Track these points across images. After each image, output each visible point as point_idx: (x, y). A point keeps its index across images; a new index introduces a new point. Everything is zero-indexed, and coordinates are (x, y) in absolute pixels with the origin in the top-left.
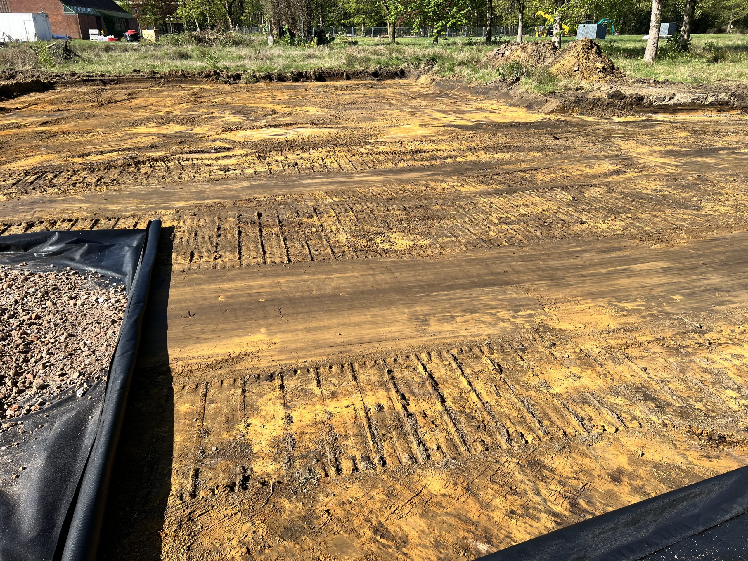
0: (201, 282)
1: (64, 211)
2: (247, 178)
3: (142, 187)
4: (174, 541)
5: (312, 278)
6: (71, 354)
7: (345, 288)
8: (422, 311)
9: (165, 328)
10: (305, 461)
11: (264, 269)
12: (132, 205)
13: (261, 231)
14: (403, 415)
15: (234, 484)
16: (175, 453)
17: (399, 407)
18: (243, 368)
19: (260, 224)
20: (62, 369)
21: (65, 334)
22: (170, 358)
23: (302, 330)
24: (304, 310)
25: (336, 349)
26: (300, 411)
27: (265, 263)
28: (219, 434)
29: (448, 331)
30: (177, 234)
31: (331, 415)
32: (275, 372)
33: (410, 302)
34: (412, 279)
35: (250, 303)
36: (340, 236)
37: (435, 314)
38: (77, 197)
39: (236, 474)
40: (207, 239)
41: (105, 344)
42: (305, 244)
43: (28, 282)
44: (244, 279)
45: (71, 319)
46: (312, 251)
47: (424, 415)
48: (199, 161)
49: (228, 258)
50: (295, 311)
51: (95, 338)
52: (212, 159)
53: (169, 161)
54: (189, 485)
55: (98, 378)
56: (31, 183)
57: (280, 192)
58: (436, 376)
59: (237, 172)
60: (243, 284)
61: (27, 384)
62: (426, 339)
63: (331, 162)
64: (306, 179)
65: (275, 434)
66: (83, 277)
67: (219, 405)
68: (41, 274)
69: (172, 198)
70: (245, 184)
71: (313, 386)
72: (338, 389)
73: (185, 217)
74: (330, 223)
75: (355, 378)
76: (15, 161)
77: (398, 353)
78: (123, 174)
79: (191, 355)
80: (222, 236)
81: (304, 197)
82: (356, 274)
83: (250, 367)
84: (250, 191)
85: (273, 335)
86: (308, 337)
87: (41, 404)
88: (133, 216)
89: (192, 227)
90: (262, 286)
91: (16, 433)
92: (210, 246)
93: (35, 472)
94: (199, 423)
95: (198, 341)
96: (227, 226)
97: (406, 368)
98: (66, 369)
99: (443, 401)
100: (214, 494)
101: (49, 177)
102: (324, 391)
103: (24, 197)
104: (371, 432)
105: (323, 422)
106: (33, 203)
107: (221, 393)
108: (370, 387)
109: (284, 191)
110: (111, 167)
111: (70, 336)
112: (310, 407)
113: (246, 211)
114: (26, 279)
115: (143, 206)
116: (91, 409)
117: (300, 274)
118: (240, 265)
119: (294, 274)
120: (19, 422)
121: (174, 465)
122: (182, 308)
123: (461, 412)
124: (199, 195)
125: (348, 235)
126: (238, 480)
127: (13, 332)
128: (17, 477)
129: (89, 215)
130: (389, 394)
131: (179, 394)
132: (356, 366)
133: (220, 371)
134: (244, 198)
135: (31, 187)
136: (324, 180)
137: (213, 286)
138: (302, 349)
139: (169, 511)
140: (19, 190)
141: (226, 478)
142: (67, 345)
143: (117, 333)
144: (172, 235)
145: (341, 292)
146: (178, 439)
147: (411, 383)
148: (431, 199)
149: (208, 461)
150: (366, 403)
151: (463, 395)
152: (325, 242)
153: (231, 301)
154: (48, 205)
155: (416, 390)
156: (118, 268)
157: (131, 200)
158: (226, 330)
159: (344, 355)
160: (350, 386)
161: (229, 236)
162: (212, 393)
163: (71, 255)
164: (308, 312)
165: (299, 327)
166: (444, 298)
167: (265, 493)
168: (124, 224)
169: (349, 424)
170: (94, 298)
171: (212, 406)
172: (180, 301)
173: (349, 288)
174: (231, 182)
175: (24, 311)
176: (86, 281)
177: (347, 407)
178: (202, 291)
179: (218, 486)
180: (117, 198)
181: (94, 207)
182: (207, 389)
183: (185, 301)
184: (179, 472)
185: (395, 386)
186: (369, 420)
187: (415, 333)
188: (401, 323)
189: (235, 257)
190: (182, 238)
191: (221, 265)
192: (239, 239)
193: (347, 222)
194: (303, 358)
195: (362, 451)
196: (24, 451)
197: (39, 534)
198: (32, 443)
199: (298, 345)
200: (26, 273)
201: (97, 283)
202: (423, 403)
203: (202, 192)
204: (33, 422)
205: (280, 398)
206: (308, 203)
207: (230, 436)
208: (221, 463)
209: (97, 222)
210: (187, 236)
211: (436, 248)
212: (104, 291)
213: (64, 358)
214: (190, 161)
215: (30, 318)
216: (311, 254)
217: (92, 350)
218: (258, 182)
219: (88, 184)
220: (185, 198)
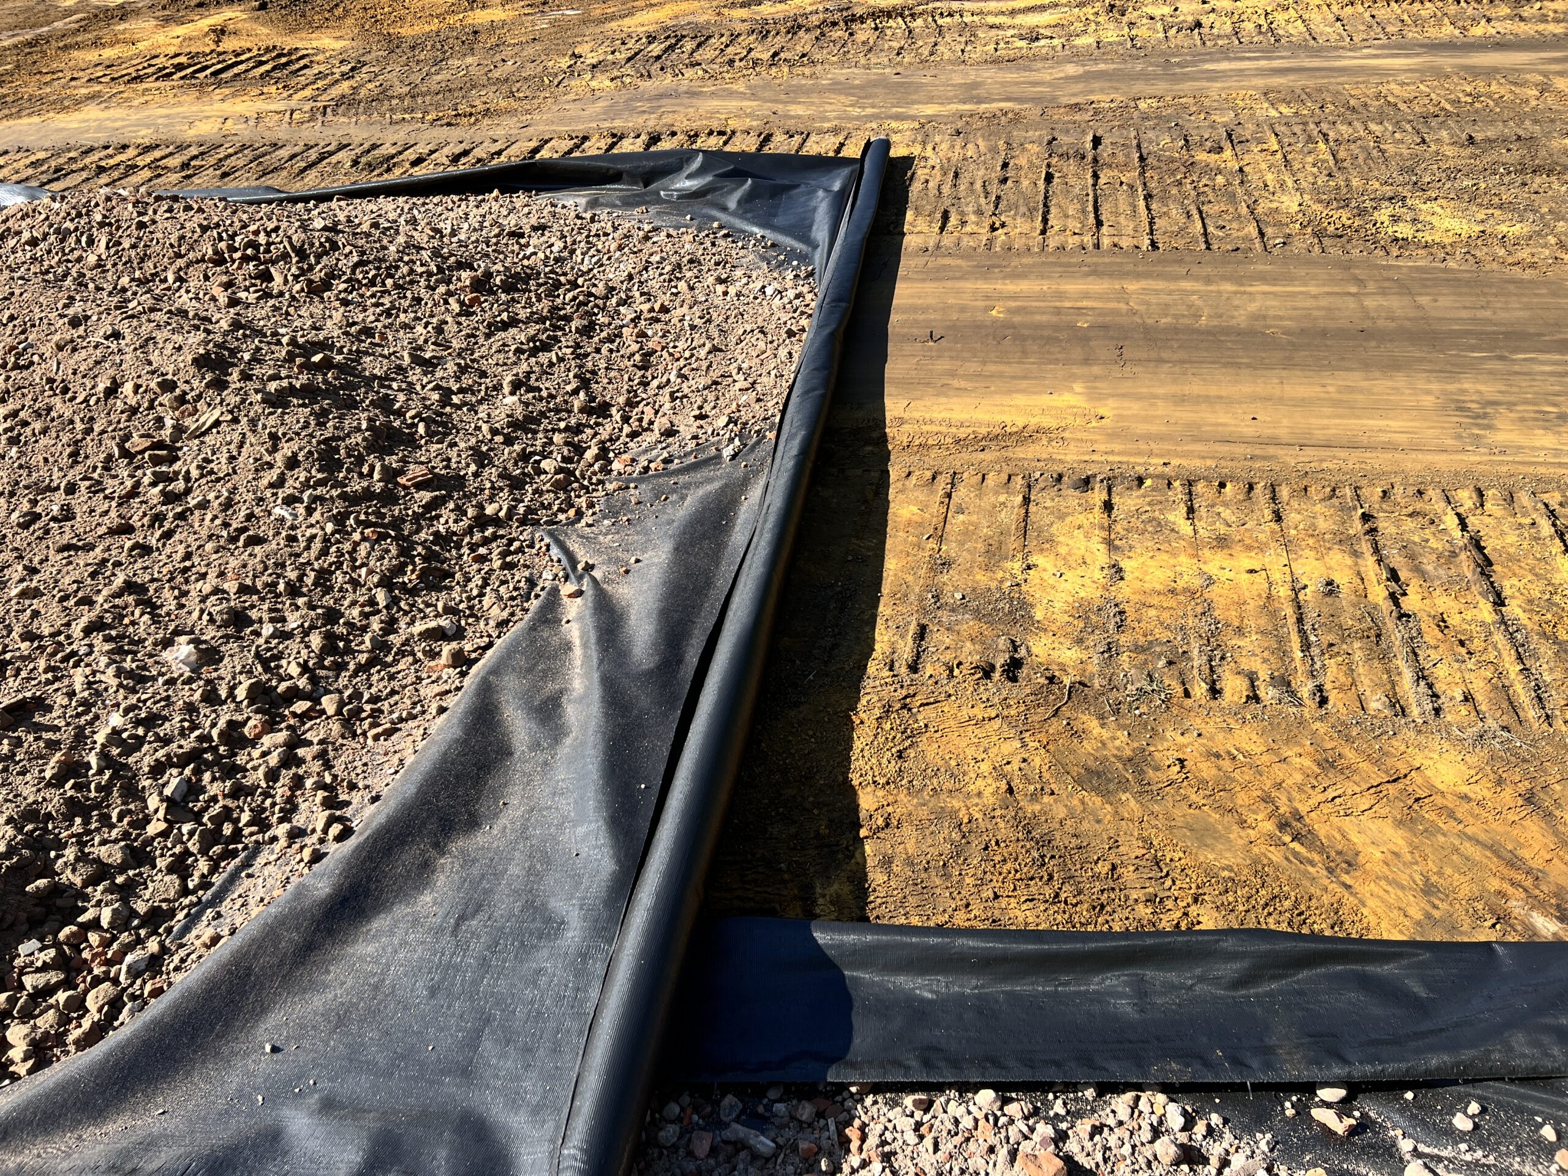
0: (958, 274)
1: (712, 114)
2: (1077, 56)
3: (854, 70)
4: (876, 736)
5: (1203, 288)
6: (716, 383)
7: (1281, 318)
8: (1478, 392)
9: (883, 358)
10: (1142, 657)
11: (1095, 260)
12: (836, 107)
13: (1096, 176)
14: (1386, 613)
15: (992, 667)
16: (886, 589)
17: (1378, 594)
18: (1030, 456)
19: (1095, 160)
20: (700, 408)
21: (708, 346)
22: (888, 415)
23: (1165, 398)
24: (1176, 357)
25: (1239, 450)
26: (1141, 560)
27: (1097, 246)
28: (969, 571)
29: (1543, 448)
30: (919, 172)
31: (1210, 581)
32: (1095, 476)
33: (1449, 368)
34: (1464, 314)
35: (1056, 328)
36: (1284, 198)
37: (1515, 405)
38: (734, 87)
39: (997, 650)
40: (978, 185)
41: (773, 373)
42: (1194, 212)
43: (649, 244)
44: (1049, 277)
45: (717, 319)
46: (1210, 229)
47: (1442, 623)
48: (976, 18)
49: (1018, 230)
50: (1153, 355)
51: (758, 361)
52: (1003, 13)
53: (913, 15)
54: (908, 649)
55: (758, 432)
56: (658, 58)
57: (1150, 90)
58: (1490, 545)
59: (1056, 42)
60: (1045, 286)
61: (645, 424)
62: (1478, 458)
63: (1288, 21)
64: (1218, 61)
65: (1082, 594)
66: (740, 244)
67: (974, 518)
68: (672, 231)
69: (915, 97)
70: (1071, 69)
71: (1177, 517)
72: (1234, 533)
73: (937, 139)
74: (1264, 166)
75: (1278, 518)
76: (630, 14)
77: (1397, 480)
78: (820, 43)
79: (927, 416)
80: (1009, 182)
81: (1207, 102)
82: (1313, 290)
83: (1044, 456)
84: (1080, 86)
85: (1100, 399)
86: (1178, 414)
87: (666, 461)
88: (836, 131)
89: (949, 160)
90: (1086, 296)
91: (625, 503)
92: (982, 201)
93: (654, 570)
94: (932, 544)
95: (944, 390)
96: (1022, 161)
97: (1410, 515)
98: (707, 408)
99: (1499, 602)
100: (951, 676)
101: (689, 45)
102: (1201, 531)
103: (646, 85)
104: (1302, 632)
105: (1192, 593)
106: (661, 96)
107: (979, 496)
108: (1311, 541)
109: (1161, 87)
110: (800, 27)
111: (715, 349)
112: (1165, 556)
113: (1068, 131)
114: (647, 238)
115: (856, 111)
116: (745, 483)
117: (1177, 278)
118: (1044, 246)
119: (1161, 276)
120: (632, 485)
121: (881, 608)
122: (916, 321)
123: (1544, 635)
124: (971, 92)
125: (1306, 197)
126: (1000, 661)
127: (624, 330)
128: (627, 572)
129: (755, 123)
130: (1356, 564)
131: (899, 485)
132: (1284, 492)
133: (981, 456)
134: (1065, 100)
135: (658, 65)
136: (1263, 63)
137: (983, 286)
138: (1161, 438)
139: (868, 684)
140: (637, 71)
141: (977, 652)
142: (710, 366)
143: (796, 356)
144: (909, 174)
145: (1269, 327)
146: (892, 565)
147: (1418, 549)
149: (944, 616)
150: (1298, 572)
151: (1557, 598)
152: (1244, 210)
153: (1017, 319)
154: (686, 101)
155: (1429, 568)
156: (802, 231)
157: (834, 98)
158: (1000, 376)
159: (1257, 465)
160: (1263, 532)
161: (1025, 183)
162: (961, 494)
163: (721, 200)
164: (1183, 362)
165: (1161, 391)
166: (1547, 368)
167: (1052, 697)
168: (820, 146)
169: (1251, 606)
170: (759, 285)
171: (961, 517)
172: (914, 309)
173: (1290, 319)
174: (1039, 65)
175: (642, 294)
176: (742, 253)
177: (1251, 571)
178: (959, 292)
179: (960, 664)
180: (807, 91)
181: (766, 109)
182: (953, 484)
183: (925, 309)
184: (890, 623)
185: (1376, 550)
186: (1299, 608)
187: (1450, 442)
188: (1415, 413)
189: (1033, 229)
190: (927, 181)
191: (1003, 242)
192: (1047, 191)
193: (1308, 167)
194: (1161, 456)
195: (1274, 667)
196: (638, 533)
197: (658, 667)
198: (650, 523)
199: (1154, 429)
200: (647, 227)
201: (763, 258)
202: (1444, 599)
203: (975, 85)
204: (653, 489)
205: (1102, 528)
206: (1213, 117)
207: (992, 579)
208: (969, 625)
209: (768, 139)
210: (939, 178)
211: (1545, 246)
212: (775, 275)
213: (705, 389)
214: (957, 16)
215: (652, 310)
216: (1205, 234)
217: (750, 380)
218: (1102, 66)
219: (756, 63)
220: (940, 97)
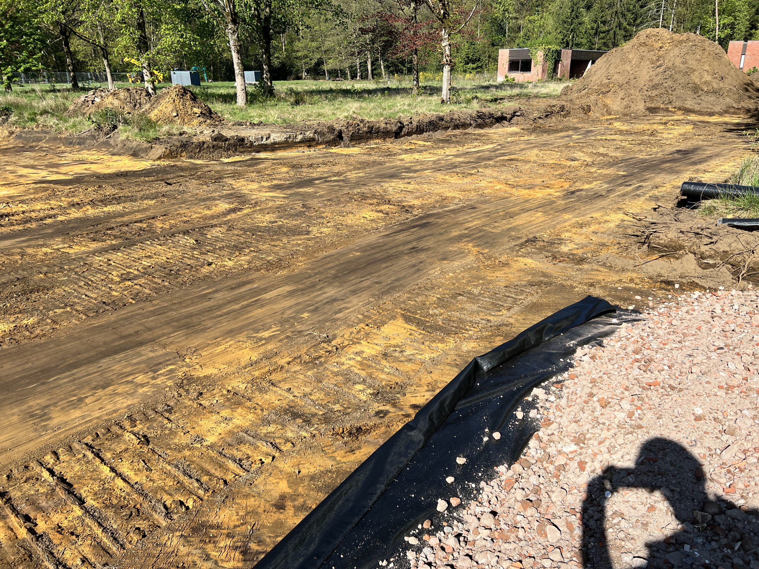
8: (38, 404)
14: (30, 540)
17: (23, 533)
29: (76, 418)
33: (20, 398)
34: (19, 369)
37: (57, 403)
47: (59, 529)
58: (68, 477)
62: (48, 437)
77: (12, 467)
97: (25, 482)
99: (81, 502)
123: (107, 507)
130: (6, 523)
147: (35, 497)
148: (31, 268)
151: (106, 486)
155: (44, 504)
166: (66, 380)
185: (14, 509)
187: (32, 434)
188: (10, 428)
202: (57, 516)
211: (47, 324)
